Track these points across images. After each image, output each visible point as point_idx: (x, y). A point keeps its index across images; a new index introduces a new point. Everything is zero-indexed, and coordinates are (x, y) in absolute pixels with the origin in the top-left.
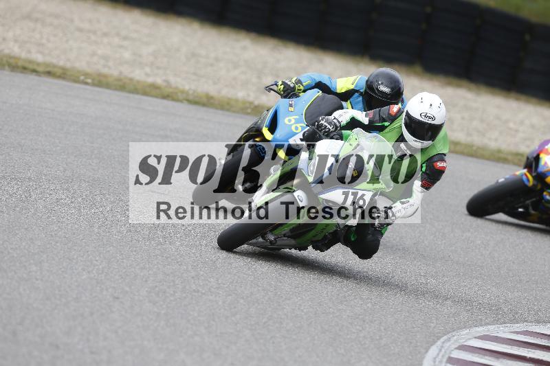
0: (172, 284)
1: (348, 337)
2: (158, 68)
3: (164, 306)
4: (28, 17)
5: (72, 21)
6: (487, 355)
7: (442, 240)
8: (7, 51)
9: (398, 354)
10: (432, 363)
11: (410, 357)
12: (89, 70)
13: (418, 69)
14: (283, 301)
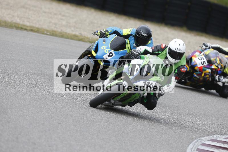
0: (82, 118)
1: (156, 140)
2: (77, 28)
3: (79, 127)
4: (23, 7)
5: (41, 8)
6: (213, 148)
7: (195, 100)
8: (14, 21)
9: (176, 147)
10: (191, 151)
11: (181, 148)
12: (48, 29)
13: (185, 28)
14: (128, 125)
